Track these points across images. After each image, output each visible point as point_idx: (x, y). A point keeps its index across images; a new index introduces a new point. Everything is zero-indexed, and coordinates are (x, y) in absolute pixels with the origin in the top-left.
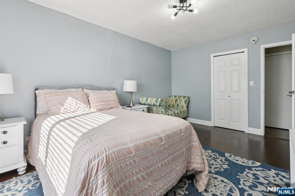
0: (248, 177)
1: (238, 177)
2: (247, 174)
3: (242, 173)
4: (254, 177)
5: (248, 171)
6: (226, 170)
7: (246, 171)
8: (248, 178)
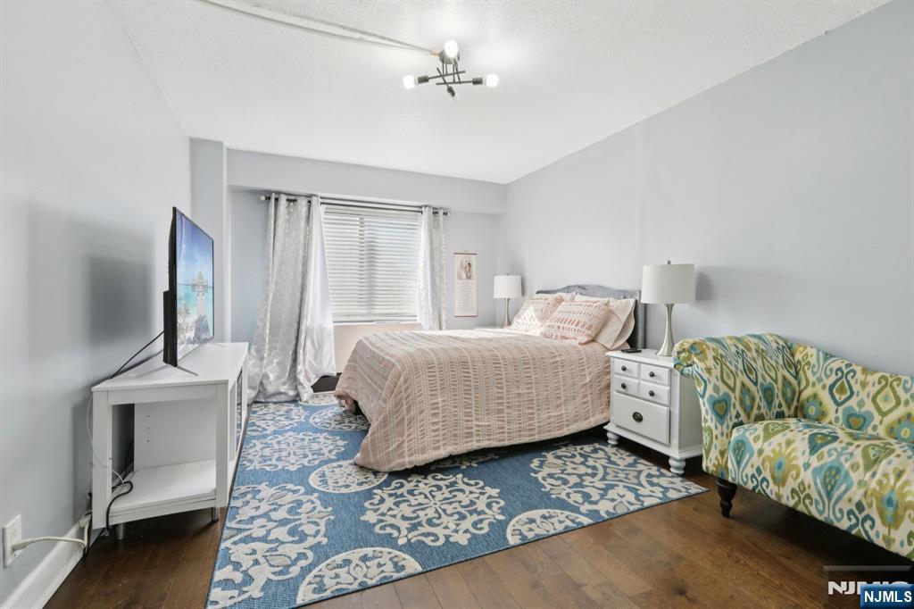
0: (313, 523)
1: (330, 509)
2: (318, 528)
3: (327, 524)
4: (300, 529)
5: (319, 538)
6: (363, 511)
7: (325, 536)
8: (311, 520)
